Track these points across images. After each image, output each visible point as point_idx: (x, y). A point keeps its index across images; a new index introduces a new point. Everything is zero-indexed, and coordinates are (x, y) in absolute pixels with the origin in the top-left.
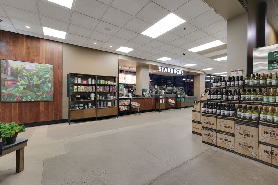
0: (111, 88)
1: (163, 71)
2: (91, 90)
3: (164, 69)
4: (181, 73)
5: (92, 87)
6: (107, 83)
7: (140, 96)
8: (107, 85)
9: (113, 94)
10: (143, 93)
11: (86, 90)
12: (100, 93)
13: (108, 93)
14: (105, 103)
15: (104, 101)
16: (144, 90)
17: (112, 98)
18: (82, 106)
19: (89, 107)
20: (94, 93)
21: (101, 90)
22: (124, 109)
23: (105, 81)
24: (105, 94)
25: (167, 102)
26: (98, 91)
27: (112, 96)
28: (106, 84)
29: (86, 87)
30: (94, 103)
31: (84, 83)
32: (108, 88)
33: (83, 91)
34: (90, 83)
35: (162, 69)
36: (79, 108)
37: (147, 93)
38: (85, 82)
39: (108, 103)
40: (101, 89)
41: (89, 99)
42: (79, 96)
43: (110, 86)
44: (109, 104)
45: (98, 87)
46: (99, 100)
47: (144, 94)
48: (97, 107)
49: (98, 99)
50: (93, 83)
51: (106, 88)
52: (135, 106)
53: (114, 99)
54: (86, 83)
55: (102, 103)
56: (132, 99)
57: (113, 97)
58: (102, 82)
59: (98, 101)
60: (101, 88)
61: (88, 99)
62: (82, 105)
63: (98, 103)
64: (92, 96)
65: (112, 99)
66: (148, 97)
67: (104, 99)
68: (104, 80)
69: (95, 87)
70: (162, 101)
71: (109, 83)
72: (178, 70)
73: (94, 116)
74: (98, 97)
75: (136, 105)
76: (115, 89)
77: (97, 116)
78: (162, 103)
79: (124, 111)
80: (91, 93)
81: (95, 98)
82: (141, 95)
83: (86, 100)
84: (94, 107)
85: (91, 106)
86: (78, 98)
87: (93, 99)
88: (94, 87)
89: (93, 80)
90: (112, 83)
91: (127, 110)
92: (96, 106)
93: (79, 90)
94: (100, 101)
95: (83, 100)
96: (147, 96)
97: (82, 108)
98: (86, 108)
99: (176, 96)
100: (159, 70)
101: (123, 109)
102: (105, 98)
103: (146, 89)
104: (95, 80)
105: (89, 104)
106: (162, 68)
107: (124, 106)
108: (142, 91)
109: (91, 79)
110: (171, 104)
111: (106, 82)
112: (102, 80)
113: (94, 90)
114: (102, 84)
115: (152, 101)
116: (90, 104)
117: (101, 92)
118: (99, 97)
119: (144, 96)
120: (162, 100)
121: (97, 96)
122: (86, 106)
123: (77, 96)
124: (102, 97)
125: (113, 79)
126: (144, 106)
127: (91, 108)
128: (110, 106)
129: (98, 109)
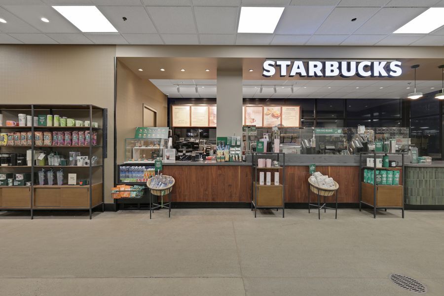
1: (284, 74)
2: (24, 143)
3: (290, 66)
4: (388, 70)
5: (25, 134)
6: (66, 124)
8: (65, 129)
11: (12, 143)
12: (47, 150)
13: (67, 149)
15: (55, 170)
17: (79, 161)
18: (2, 178)
19: (15, 183)
21: (48, 142)
23: (60, 117)
26: (40, 143)
28: (63, 125)
29: (12, 134)
30: (32, 175)
31: (8, 125)
33: (4, 144)
35: (278, 66)
38: (10, 123)
39: (70, 175)
40: (47, 140)
41: (19, 164)
44: (72, 179)
45: (38, 134)
46: (44, 168)
48: (38, 184)
49: (41, 164)
54: (12, 126)
55: (50, 175)
56: (158, 166)
59: (40, 169)
62: (1, 176)
63: (42, 175)
65: (79, 164)
67: (57, 164)
68: (56, 116)
69: (31, 133)
73: (28, 206)
74: (42, 158)
76: (85, 138)
77: (34, 208)
78: (269, 183)
80: (26, 148)
84: (28, 184)
85: (20, 181)
89: (29, 117)
92: (36, 182)
94: (47, 170)
97: (2, 184)
98: (11, 185)
100: (265, 73)
101: (119, 191)
103: (231, 138)
105: (18, 175)
106: (279, 63)
110: (316, 191)
112: (50, 116)
113: (30, 142)
114: (50, 125)
117: (49, 147)
118: (45, 158)
120: (269, 174)
122: (10, 180)
126: (206, 190)
127: (19, 185)
128: (74, 185)
129: (37, 190)
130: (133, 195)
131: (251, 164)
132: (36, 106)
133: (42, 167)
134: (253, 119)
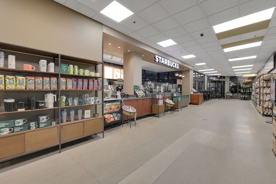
0: (91, 83)
1: (160, 62)
2: (47, 87)
3: (161, 59)
4: (177, 66)
5: (48, 79)
6: (84, 74)
7: (131, 96)
8: (83, 77)
9: (94, 93)
10: (135, 92)
11: (31, 87)
12: (67, 93)
13: (84, 92)
14: (80, 112)
15: (76, 109)
16: (136, 88)
17: (92, 101)
18: (21, 124)
19: (41, 125)
20: (54, 92)
21: (70, 87)
22: (112, 120)
23: (79, 68)
24: (80, 94)
25: (165, 103)
26: (63, 87)
27: (93, 98)
28: (81, 74)
29: (33, 78)
30: (54, 115)
31: (25, 69)
32: (86, 83)
33: (23, 88)
34: (43, 69)
35: (159, 59)
36: (10, 130)
37: (140, 91)
38: (28, 67)
39: (86, 111)
40: (70, 85)
41: (42, 107)
42: (12, 101)
43: (89, 78)
44: (88, 114)
45: (63, 80)
46: (65, 108)
47: (137, 93)
48: (62, 122)
49: (63, 105)
50: (52, 70)
51: (80, 83)
52: (130, 113)
53: (97, 103)
54: (31, 70)
55: (72, 113)
56: (123, 101)
57: (95, 99)
58: (72, 70)
59: (62, 110)
60: (70, 82)
61: (37, 107)
62: (20, 122)
63: (65, 114)
64: (50, 100)
65: (92, 103)
66: (142, 97)
67: (76, 104)
68: (76, 67)
69: (56, 79)
70: (161, 103)
71: (87, 73)
72: (174, 63)
73: (57, 143)
74: (64, 100)
75: (131, 111)
76: (98, 85)
77: (62, 143)
79: (112, 122)
80: (47, 92)
81: (56, 104)
82: (133, 94)
83: (34, 110)
84: (54, 124)
85: (45, 123)
86: (8, 106)
87: (50, 106)
88: (54, 80)
90: (93, 74)
91: (117, 121)
93: (10, 87)
94: (69, 109)
95: (23, 110)
96: (141, 95)
97: (21, 130)
99: (171, 95)
100: (156, 60)
101: (111, 118)
102: (80, 103)
103: (139, 86)
104: (56, 65)
105: (41, 118)
106: (159, 57)
107: (111, 113)
108: (134, 88)
109: (45, 61)
110: (169, 105)
111: (81, 70)
112: (71, 66)
113: (54, 87)
114: (72, 73)
115: (148, 103)
116: (44, 117)
117: (70, 91)
118: (66, 100)
119: (137, 96)
121: (61, 99)
122: (33, 124)
123: (5, 101)
124: (73, 99)
125: (94, 67)
127: (45, 126)
128: (89, 118)
129: (63, 127)
130: (116, 119)
131: (151, 97)
132: (63, 57)
133: (64, 108)
134: (117, 75)
